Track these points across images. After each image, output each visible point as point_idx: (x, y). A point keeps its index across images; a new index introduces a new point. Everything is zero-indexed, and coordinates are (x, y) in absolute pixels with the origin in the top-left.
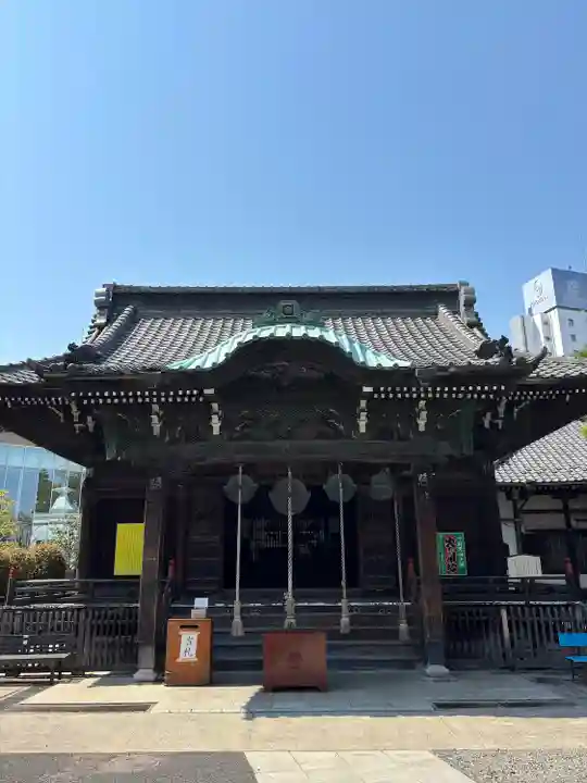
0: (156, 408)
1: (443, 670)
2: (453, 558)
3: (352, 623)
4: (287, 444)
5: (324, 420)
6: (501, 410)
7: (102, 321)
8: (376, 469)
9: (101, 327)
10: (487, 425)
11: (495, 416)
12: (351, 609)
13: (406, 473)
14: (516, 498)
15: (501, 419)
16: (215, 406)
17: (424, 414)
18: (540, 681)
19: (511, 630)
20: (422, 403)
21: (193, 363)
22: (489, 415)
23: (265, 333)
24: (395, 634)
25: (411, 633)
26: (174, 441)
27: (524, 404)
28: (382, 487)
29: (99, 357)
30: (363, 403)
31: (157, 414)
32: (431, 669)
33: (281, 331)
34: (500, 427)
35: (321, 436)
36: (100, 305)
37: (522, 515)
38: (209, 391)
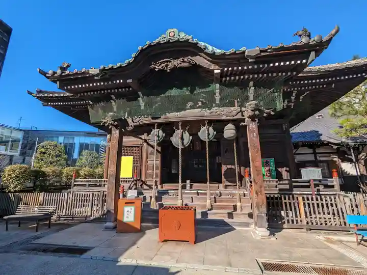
2: (269, 170)
6: (293, 98)
10: (285, 106)
11: (290, 101)
13: (243, 124)
15: (293, 102)
17: (252, 89)
19: (305, 207)
20: (251, 83)
22: (286, 101)
27: (306, 93)
31: (114, 100)
34: (292, 107)
37: (296, 156)
38: (129, 81)
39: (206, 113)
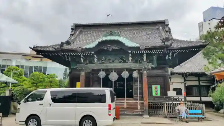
0: (82, 56)
1: (148, 116)
2: (157, 91)
3: (127, 106)
4: (112, 64)
5: (121, 59)
6: (171, 54)
7: (73, 33)
8: (134, 70)
9: (73, 35)
10: (167, 59)
11: (169, 56)
12: (127, 103)
13: (141, 71)
14: (185, 76)
15: (171, 57)
16: (95, 56)
17: (145, 57)
18: (172, 120)
19: (167, 109)
20: (145, 55)
21: (88, 46)
22: (167, 56)
23: (104, 39)
24: (137, 109)
25: (141, 108)
26: (87, 64)
27: (176, 53)
28: (135, 74)
29: (71, 43)
30: (130, 55)
31: (82, 58)
32: (145, 116)
33: (108, 38)
34: (170, 59)
35: (120, 62)
36: (72, 29)
37: (186, 81)
38: (93, 53)
39: (125, 66)
